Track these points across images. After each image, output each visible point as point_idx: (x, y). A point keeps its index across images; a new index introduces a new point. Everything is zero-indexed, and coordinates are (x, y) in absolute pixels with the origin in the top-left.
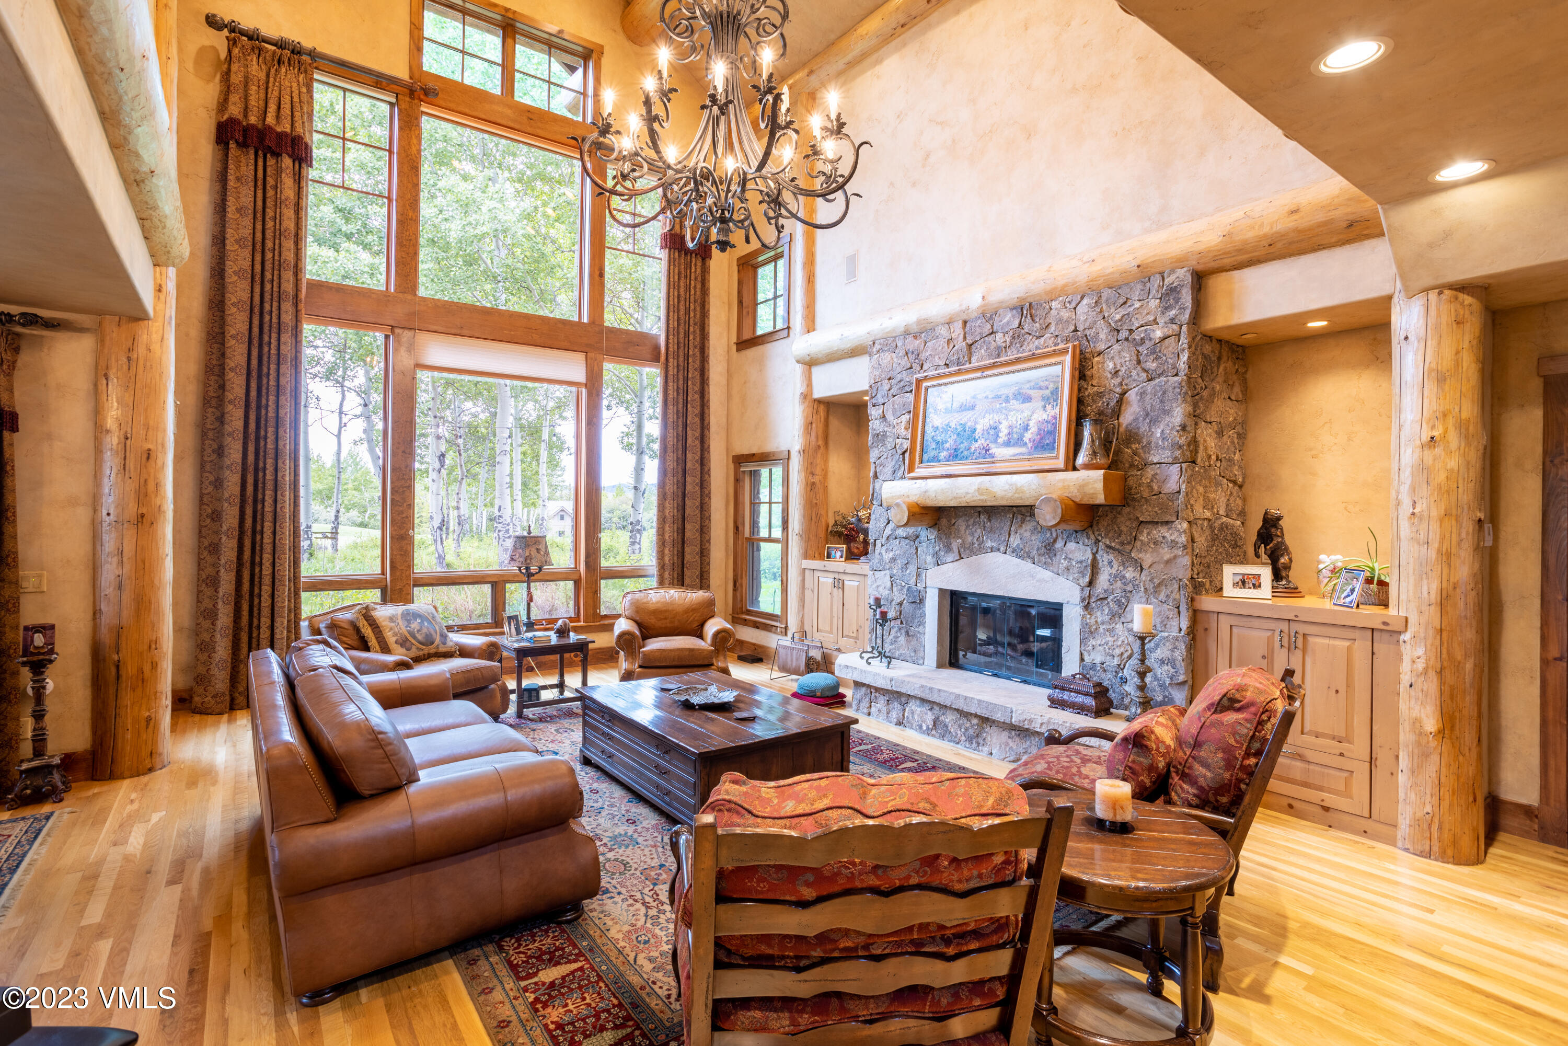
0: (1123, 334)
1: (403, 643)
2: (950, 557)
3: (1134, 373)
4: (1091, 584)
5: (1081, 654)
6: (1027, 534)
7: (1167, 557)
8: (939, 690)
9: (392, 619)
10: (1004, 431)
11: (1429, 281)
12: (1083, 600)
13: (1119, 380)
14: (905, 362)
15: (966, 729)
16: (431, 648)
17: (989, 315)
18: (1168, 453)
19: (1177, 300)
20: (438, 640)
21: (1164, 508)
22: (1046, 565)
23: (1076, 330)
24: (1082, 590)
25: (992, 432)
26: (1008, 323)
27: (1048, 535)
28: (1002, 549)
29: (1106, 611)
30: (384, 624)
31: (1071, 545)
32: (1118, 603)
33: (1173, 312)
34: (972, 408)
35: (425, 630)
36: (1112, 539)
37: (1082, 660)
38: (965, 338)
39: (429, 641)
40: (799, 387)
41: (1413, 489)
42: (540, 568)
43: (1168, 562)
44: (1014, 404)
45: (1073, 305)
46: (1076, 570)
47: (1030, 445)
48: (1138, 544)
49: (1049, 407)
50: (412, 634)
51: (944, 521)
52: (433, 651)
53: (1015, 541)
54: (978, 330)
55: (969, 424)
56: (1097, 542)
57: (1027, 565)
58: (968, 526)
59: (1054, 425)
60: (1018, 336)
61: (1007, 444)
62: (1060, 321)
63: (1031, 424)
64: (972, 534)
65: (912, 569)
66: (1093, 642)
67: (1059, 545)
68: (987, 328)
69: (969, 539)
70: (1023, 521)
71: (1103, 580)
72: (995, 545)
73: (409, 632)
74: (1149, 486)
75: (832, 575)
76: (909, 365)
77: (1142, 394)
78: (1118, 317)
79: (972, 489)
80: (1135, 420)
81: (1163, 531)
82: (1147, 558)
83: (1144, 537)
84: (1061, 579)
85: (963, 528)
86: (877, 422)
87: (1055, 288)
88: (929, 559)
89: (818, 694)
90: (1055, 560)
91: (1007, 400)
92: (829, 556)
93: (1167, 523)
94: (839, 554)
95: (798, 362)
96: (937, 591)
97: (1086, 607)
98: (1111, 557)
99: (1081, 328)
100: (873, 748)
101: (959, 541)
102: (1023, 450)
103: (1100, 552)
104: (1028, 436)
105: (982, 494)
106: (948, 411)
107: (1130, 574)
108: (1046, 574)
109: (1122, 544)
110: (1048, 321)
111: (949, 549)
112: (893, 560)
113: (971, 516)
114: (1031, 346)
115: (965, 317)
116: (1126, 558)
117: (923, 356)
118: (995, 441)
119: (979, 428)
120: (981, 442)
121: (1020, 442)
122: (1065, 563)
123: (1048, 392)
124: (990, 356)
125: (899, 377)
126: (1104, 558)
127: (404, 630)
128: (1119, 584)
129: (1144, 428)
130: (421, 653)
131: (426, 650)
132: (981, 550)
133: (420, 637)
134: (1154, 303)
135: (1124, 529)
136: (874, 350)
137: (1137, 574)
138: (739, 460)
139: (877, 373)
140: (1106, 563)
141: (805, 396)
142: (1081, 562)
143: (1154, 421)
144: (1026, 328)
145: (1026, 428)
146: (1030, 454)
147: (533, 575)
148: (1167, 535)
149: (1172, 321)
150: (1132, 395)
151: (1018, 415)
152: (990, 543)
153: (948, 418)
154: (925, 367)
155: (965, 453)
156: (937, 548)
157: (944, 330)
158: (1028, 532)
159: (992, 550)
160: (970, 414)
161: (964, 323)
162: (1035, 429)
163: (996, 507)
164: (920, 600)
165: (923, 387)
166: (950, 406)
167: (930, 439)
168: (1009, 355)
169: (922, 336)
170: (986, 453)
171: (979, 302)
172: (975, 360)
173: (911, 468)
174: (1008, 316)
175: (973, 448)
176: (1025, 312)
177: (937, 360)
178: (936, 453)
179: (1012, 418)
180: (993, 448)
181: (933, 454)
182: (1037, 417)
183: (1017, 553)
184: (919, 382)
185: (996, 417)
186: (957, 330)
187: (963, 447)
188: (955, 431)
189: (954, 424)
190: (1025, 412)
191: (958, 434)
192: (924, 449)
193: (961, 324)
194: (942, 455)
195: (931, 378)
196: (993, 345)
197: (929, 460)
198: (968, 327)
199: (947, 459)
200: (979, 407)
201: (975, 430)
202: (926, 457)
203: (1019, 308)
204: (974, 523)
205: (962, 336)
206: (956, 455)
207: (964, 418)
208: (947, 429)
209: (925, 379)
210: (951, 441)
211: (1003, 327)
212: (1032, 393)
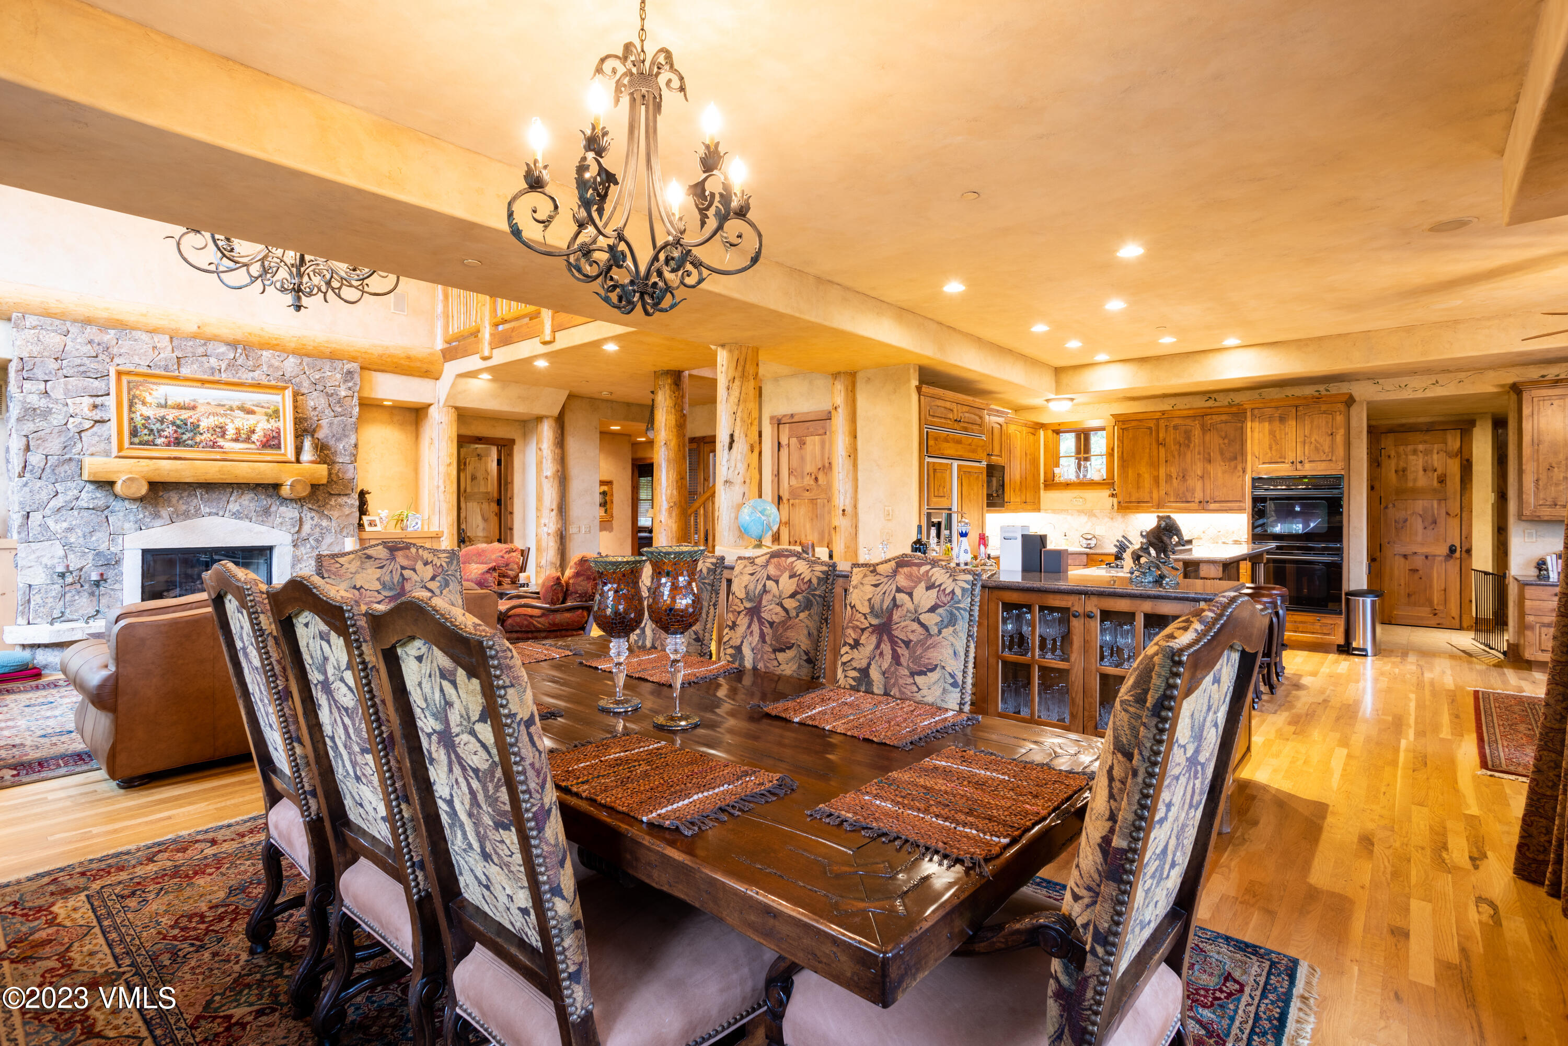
0: (320, 387)
2: (158, 522)
3: (327, 411)
4: (298, 532)
6: (246, 503)
7: (347, 513)
10: (231, 432)
11: (451, 404)
12: (293, 541)
13: (317, 413)
14: (88, 350)
17: (204, 340)
18: (348, 458)
19: (352, 379)
21: (346, 486)
22: (263, 523)
23: (283, 375)
24: (291, 535)
25: (218, 430)
26: (223, 353)
27: (265, 503)
28: (221, 513)
29: (308, 546)
31: (283, 509)
32: (317, 540)
33: (350, 384)
34: (194, 408)
36: (313, 504)
38: (173, 351)
41: (445, 482)
43: (348, 515)
44: (238, 413)
46: (286, 524)
47: (258, 444)
48: (329, 506)
49: (272, 421)
53: (234, 507)
54: (190, 349)
55: (191, 420)
56: (302, 506)
57: (245, 524)
59: (279, 433)
60: (232, 365)
61: (236, 440)
62: (270, 366)
63: (257, 430)
64: (187, 503)
65: (102, 535)
66: (299, 566)
67: (273, 509)
68: (201, 350)
69: (184, 507)
71: (307, 528)
72: (214, 511)
74: (337, 475)
76: (95, 354)
77: (331, 424)
78: (317, 377)
80: (326, 437)
81: (345, 499)
82: (335, 514)
83: (333, 502)
84: (275, 531)
85: (175, 499)
86: (35, 397)
88: (128, 525)
90: (271, 519)
91: (231, 409)
93: (346, 495)
96: (140, 552)
97: (292, 544)
98: (313, 514)
99: (287, 375)
101: (171, 509)
102: (253, 446)
103: (305, 512)
104: (255, 437)
105: (224, 474)
106: (160, 406)
107: (325, 523)
108: (263, 528)
109: (319, 507)
110: (259, 362)
111: (157, 516)
112: (71, 529)
113: (185, 490)
114: (247, 377)
115: (173, 333)
116: (322, 514)
118: (223, 436)
119: (204, 424)
120: (207, 436)
121: (248, 439)
122: (279, 520)
123: (270, 411)
124: (205, 372)
125: (77, 361)
126: (307, 515)
128: (318, 529)
129: (332, 442)
132: (198, 514)
134: (339, 376)
135: (321, 498)
137: (329, 523)
139: (35, 348)
140: (309, 518)
142: (290, 519)
143: (338, 440)
144: (240, 362)
145: (253, 432)
146: (258, 449)
148: (348, 501)
149: (350, 389)
150: (324, 422)
151: (243, 422)
152: (208, 510)
153: (162, 412)
154: (117, 360)
155: (190, 442)
156: (141, 516)
157: (145, 337)
158: (247, 501)
159: (210, 514)
160: (191, 413)
161: (171, 338)
162: (261, 433)
163: (215, 484)
164: (116, 562)
165: (125, 379)
166: (163, 402)
167: (139, 425)
168: (224, 377)
169: (112, 332)
170: (214, 445)
171: (193, 328)
172: (185, 371)
173: (120, 448)
174: (223, 349)
175: (198, 439)
176: (239, 351)
177: (136, 360)
178: (151, 438)
179: (239, 423)
180: (221, 442)
181: (146, 438)
182: (263, 426)
183: (237, 515)
184: (119, 374)
185: (222, 420)
186: (163, 341)
187: (185, 437)
188: (173, 423)
189: (170, 418)
190: (251, 421)
191: (178, 427)
192: (134, 433)
193: (167, 337)
194: (159, 441)
195: (137, 374)
196: (207, 365)
197: (140, 443)
198: (175, 343)
199: (168, 445)
200: (201, 409)
201: (198, 426)
202: (136, 440)
203: (233, 344)
204: (189, 495)
205: (170, 348)
206: (178, 442)
207: (185, 415)
208: (162, 420)
209: (129, 373)
210: (170, 430)
211: (218, 355)
212: (255, 408)
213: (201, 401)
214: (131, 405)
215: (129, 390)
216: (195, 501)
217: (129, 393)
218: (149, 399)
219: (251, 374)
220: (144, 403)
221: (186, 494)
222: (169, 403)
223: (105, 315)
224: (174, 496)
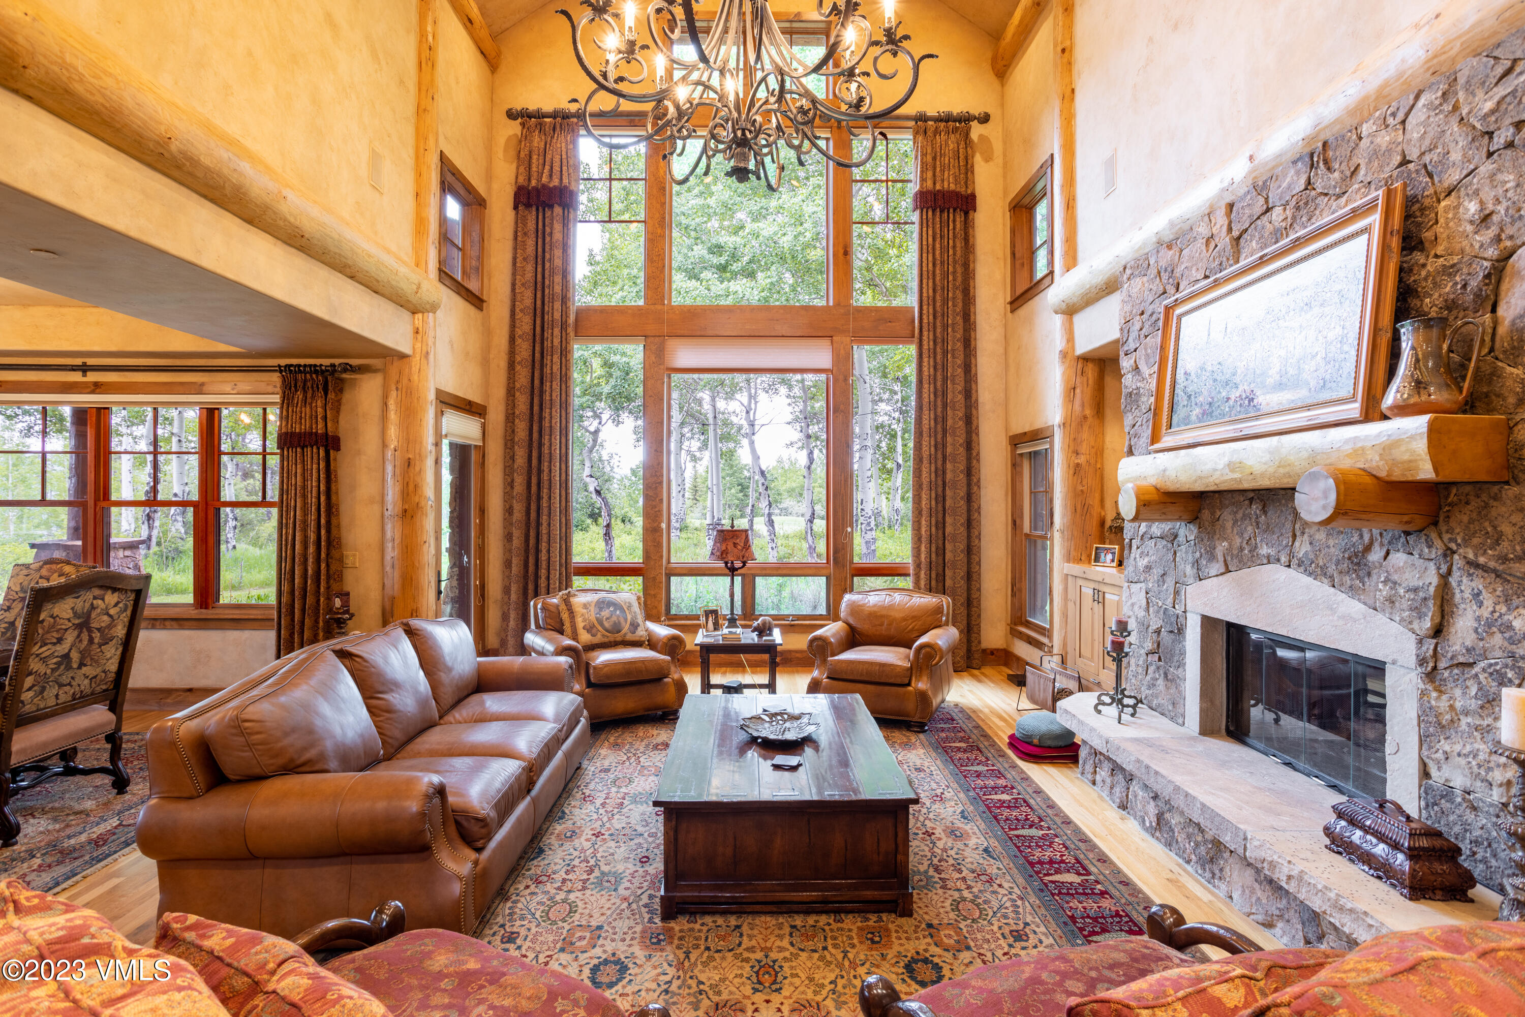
0: (1501, 139)
1: (590, 629)
2: (1216, 567)
4: (1437, 633)
5: (1424, 765)
6: (1323, 536)
8: (1156, 773)
9: (585, 606)
12: (1422, 662)
13: (1493, 233)
14: (1157, 287)
15: (1197, 845)
16: (618, 637)
17: (1261, 179)
20: (626, 628)
22: (1352, 591)
23: (1405, 162)
24: (1420, 642)
25: (1259, 369)
26: (1290, 186)
27: (1355, 538)
28: (1283, 559)
29: (1473, 690)
30: (579, 609)
31: (1399, 558)
32: (1499, 677)
35: (614, 618)
36: (1480, 549)
37: (1425, 774)
38: (1230, 229)
39: (617, 629)
40: (1059, 343)
42: (744, 563)
45: (1400, 116)
46: (1405, 604)
50: (600, 622)
51: (1206, 514)
52: (619, 639)
53: (1304, 546)
54: (1248, 211)
55: (1229, 362)
56: (1449, 553)
57: (1321, 589)
58: (1235, 522)
60: (1305, 203)
61: (1280, 385)
62: (1376, 154)
64: (1241, 535)
65: (1170, 582)
66: (1445, 745)
67: (1376, 555)
68: (1259, 205)
69: (1238, 541)
71: (1462, 628)
72: (1272, 552)
73: (597, 619)
75: (1092, 585)
76: (1161, 290)
79: (1221, 464)
84: (1381, 619)
85: (1229, 524)
86: (1130, 376)
87: (1366, 98)
88: (1189, 570)
89: (1036, 741)
90: (1369, 583)
92: (1097, 559)
94: (1110, 557)
95: (1056, 313)
96: (1199, 619)
97: (1431, 675)
98: (1478, 584)
99: (1413, 154)
100: (1043, 838)
101: (1225, 544)
103: (1456, 574)
104: (1308, 370)
105: (1233, 470)
108: (1353, 607)
109: (1503, 559)
110: (1355, 161)
111: (1213, 556)
112: (1148, 568)
113: (1238, 506)
115: (1229, 198)
116: (1515, 588)
117: (1178, 272)
118: (1263, 381)
119: (1241, 366)
121: (1297, 379)
122: (1385, 591)
124: (1265, 245)
125: (1151, 307)
126: (1461, 584)
127: (593, 618)
128: (1498, 639)
130: (606, 640)
131: (611, 638)
132: (1255, 559)
133: (607, 624)
135: (1506, 528)
136: (1125, 277)
138: (1016, 441)
139: (1128, 308)
140: (1468, 595)
141: (1064, 355)
142: (1415, 590)
144: (1319, 185)
146: (1309, 398)
147: (737, 569)
150: (1523, 258)
152: (1265, 550)
156: (1198, 554)
157: (1203, 226)
159: (1268, 560)
161: (1230, 207)
164: (1179, 629)
167: (1180, 392)
169: (1179, 240)
170: (1250, 405)
172: (1243, 258)
173: (1157, 437)
174: (1290, 176)
175: (1231, 398)
176: (1316, 159)
177: (1194, 273)
183: (1310, 568)
186: (1218, 220)
193: (1224, 210)
196: (1267, 229)
198: (1234, 211)
199: (1199, 419)
202: (1174, 419)
203: (1307, 156)
204: (1244, 517)
205: (1226, 229)
206: (1209, 411)
208: (1201, 374)
210: (1206, 391)
211: (1282, 195)
216: (1250, 530)
219: (1336, 205)
221: (1240, 514)
224: (1228, 518)
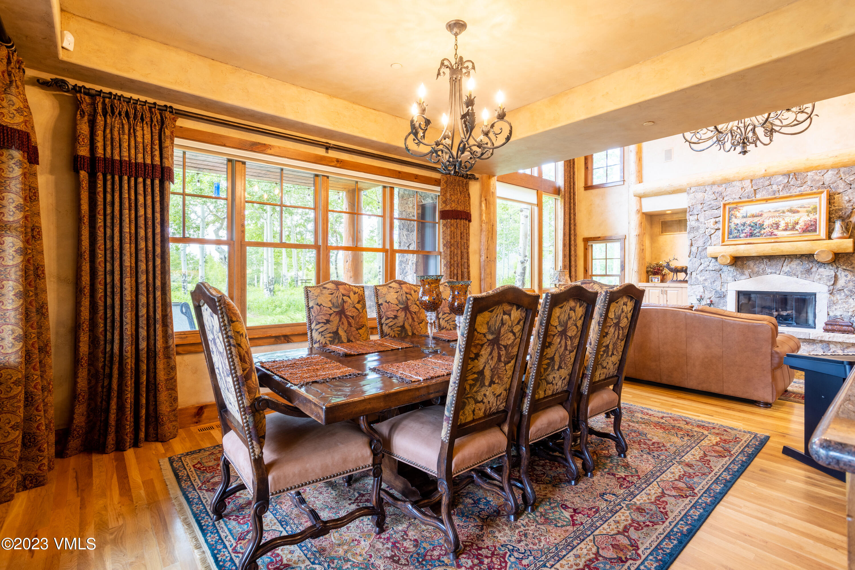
0: (853, 186)
2: (743, 277)
4: (834, 284)
5: (828, 312)
6: (795, 266)
10: (782, 225)
12: (829, 291)
14: (713, 197)
17: (769, 177)
22: (806, 278)
23: (824, 184)
24: (829, 287)
25: (774, 225)
26: (781, 181)
28: (778, 272)
29: (843, 295)
31: (822, 270)
32: (848, 290)
34: (761, 215)
36: (846, 266)
38: (752, 187)
44: (788, 214)
45: (822, 174)
46: (825, 279)
47: (800, 230)
49: (811, 215)
51: (741, 263)
53: (786, 269)
54: (761, 184)
55: (759, 222)
56: (837, 268)
57: (793, 279)
58: (755, 264)
59: (815, 222)
60: (787, 186)
61: (786, 230)
62: (813, 180)
63: (800, 222)
64: (758, 267)
65: (718, 283)
66: (835, 307)
67: (814, 270)
68: (767, 183)
69: (757, 269)
70: (791, 261)
71: (841, 282)
72: (774, 271)
75: (660, 289)
76: (716, 198)
84: (816, 283)
86: (694, 222)
87: (811, 167)
88: (729, 279)
90: (812, 276)
94: (656, 280)
95: (635, 196)
96: (735, 292)
97: (831, 294)
98: (846, 273)
99: (827, 183)
101: (750, 270)
102: (796, 232)
103: (839, 271)
104: (798, 227)
106: (744, 217)
108: (806, 282)
109: (852, 268)
110: (806, 180)
111: (743, 274)
112: (705, 280)
114: (796, 191)
115: (752, 178)
117: (724, 194)
118: (777, 228)
119: (766, 224)
120: (768, 230)
121: (793, 228)
122: (818, 277)
123: (810, 209)
124: (769, 194)
125: (709, 203)
126: (842, 274)
128: (851, 283)
132: (764, 273)
135: (854, 262)
136: (691, 191)
138: (586, 240)
139: (693, 201)
141: (638, 211)
142: (828, 276)
144: (792, 183)
145: (797, 223)
146: (800, 233)
151: (791, 218)
152: (770, 271)
153: (744, 220)
154: (725, 199)
155: (758, 234)
156: (734, 274)
157: (738, 184)
158: (795, 265)
159: (771, 273)
160: (759, 218)
161: (752, 180)
162: (803, 224)
163: (775, 256)
164: (724, 296)
165: (727, 207)
166: (745, 215)
167: (733, 229)
168: (782, 194)
169: (724, 185)
170: (772, 234)
171: (763, 172)
172: (758, 196)
173: (723, 241)
174: (781, 178)
175: (762, 232)
176: (791, 177)
177: (734, 196)
178: (738, 234)
179: (787, 220)
180: (776, 232)
181: (736, 235)
182: (803, 219)
183: (788, 274)
184: (725, 205)
185: (777, 219)
186: (747, 183)
187: (755, 232)
188: (750, 225)
189: (748, 223)
190: (796, 216)
191: (752, 227)
192: (730, 233)
193: (749, 181)
194: (742, 235)
195: (733, 203)
196: (771, 190)
197: (733, 238)
198: (754, 182)
199: (746, 237)
200: (765, 215)
201: (763, 225)
202: (731, 236)
203: (787, 175)
204: (760, 263)
205: (750, 186)
206: (751, 235)
207: (756, 220)
208: (744, 225)
209: (729, 204)
210: (747, 230)
211: (777, 183)
212: (799, 209)
213: (765, 211)
214: (730, 219)
215: (729, 212)
216: (763, 266)
217: (729, 213)
218: (738, 214)
219: (799, 189)
220: (736, 217)
221: (758, 262)
222: (748, 215)
223: (720, 178)
224: (751, 263)
